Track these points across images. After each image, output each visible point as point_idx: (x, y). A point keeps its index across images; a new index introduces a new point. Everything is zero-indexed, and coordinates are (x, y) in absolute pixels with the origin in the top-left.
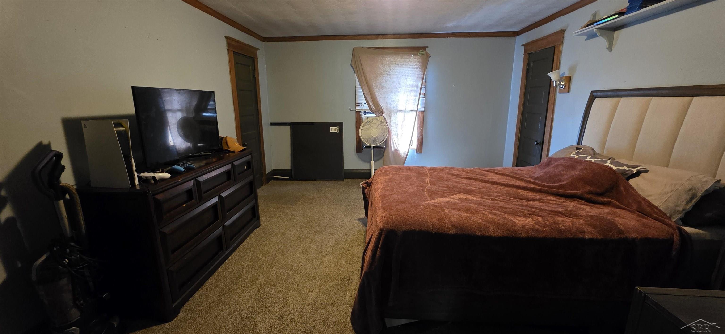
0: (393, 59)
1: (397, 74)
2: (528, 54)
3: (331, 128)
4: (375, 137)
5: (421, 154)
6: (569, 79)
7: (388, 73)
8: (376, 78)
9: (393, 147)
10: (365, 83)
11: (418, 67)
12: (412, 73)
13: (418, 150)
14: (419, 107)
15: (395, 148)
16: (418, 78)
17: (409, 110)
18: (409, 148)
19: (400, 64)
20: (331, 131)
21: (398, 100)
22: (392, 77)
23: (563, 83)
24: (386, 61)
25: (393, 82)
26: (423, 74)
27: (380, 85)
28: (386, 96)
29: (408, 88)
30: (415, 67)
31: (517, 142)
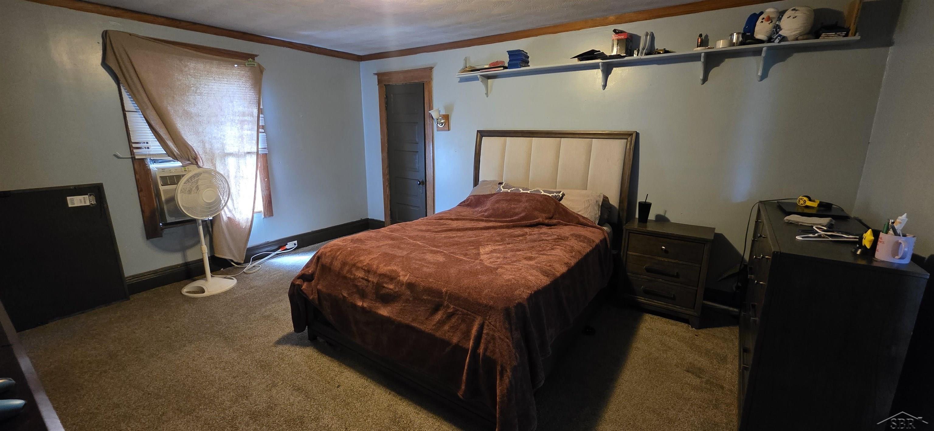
0: (202, 67)
1: (214, 94)
2: (385, 85)
3: (68, 198)
4: (209, 204)
5: (271, 218)
6: (447, 117)
7: (196, 90)
8: (173, 97)
9: (225, 214)
10: (149, 104)
11: (248, 85)
12: (241, 94)
13: (266, 214)
14: (260, 147)
15: (228, 216)
16: (251, 102)
17: (244, 153)
18: (253, 212)
19: (218, 76)
20: (70, 206)
21: (222, 137)
22: (206, 97)
23: (443, 121)
24: (189, 69)
25: (209, 106)
26: (258, 96)
27: (184, 110)
28: (200, 130)
29: (238, 118)
30: (244, 84)
31: (387, 184)
